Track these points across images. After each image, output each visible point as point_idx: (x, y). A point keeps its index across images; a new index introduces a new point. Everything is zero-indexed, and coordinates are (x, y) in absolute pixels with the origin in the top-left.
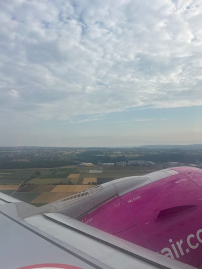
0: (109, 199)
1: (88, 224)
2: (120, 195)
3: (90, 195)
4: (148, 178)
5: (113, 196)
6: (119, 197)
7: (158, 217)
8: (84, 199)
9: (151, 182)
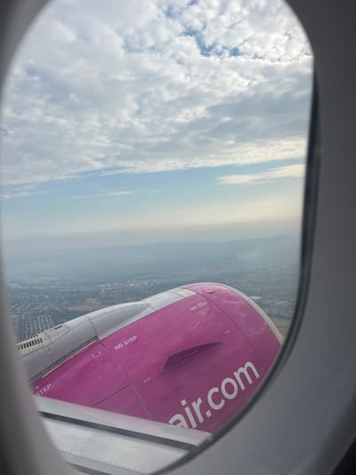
0: (81, 346)
1: (41, 395)
2: (101, 338)
3: (45, 343)
4: (148, 305)
5: (89, 342)
6: (100, 342)
7: (165, 367)
8: (34, 351)
9: (153, 311)
